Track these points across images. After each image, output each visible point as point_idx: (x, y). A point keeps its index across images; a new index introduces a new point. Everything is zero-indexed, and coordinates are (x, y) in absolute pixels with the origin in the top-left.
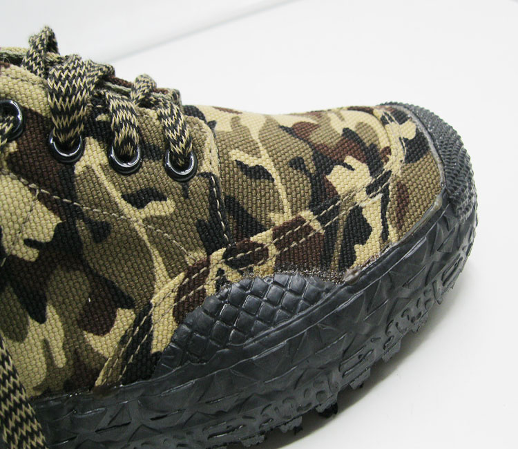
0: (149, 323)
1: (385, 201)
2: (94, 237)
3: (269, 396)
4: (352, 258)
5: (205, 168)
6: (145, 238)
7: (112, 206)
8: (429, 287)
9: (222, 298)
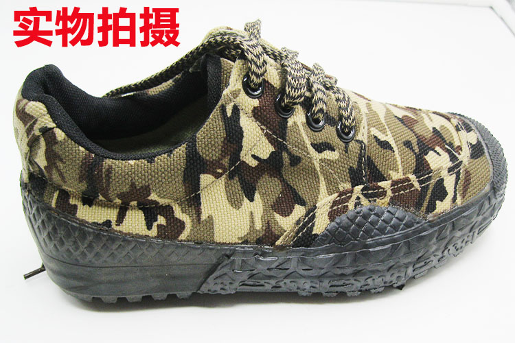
0: (314, 217)
1: (458, 179)
2: (291, 163)
3: (373, 272)
4: (434, 208)
5: (359, 137)
6: (318, 169)
7: (304, 148)
8: (471, 234)
9: (358, 213)
